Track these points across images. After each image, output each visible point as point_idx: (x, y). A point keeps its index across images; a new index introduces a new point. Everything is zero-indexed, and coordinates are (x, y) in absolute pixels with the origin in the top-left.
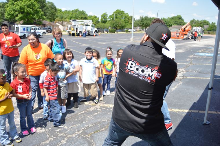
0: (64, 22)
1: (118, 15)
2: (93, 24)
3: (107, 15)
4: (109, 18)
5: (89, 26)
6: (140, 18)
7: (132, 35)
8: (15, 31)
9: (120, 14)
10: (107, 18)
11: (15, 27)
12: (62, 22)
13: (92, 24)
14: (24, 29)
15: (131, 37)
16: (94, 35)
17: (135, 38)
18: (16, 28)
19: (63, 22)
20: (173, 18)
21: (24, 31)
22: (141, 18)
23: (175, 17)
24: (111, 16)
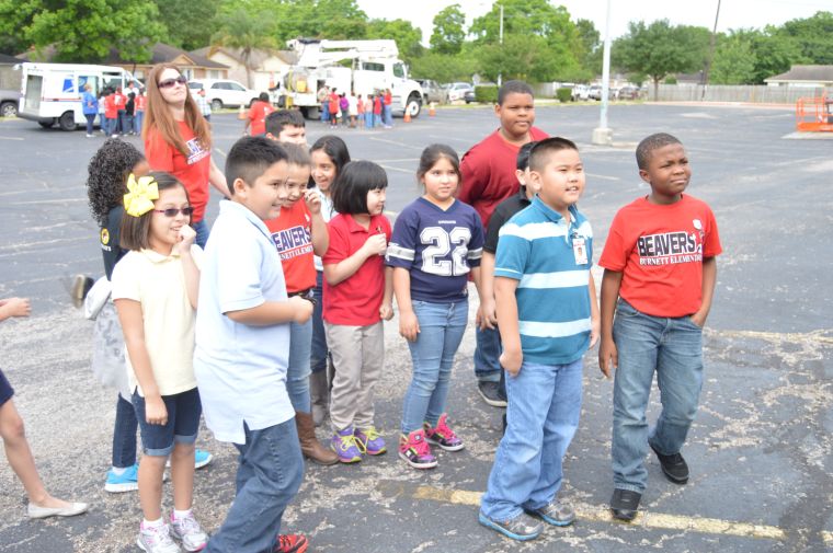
0: (252, 53)
1: (520, 15)
2: (401, 62)
3: (463, 16)
4: (470, 31)
5: (381, 68)
6: (629, 32)
7: (604, 112)
8: (24, 92)
9: (526, 12)
10: (465, 28)
11: (25, 74)
12: (241, 49)
13: (396, 61)
14: (68, 84)
15: (597, 126)
16: (407, 114)
17: (615, 129)
18: (30, 77)
19: (247, 51)
20: (792, 29)
21: (66, 95)
22: (633, 29)
23: (803, 21)
24: (480, 24)
